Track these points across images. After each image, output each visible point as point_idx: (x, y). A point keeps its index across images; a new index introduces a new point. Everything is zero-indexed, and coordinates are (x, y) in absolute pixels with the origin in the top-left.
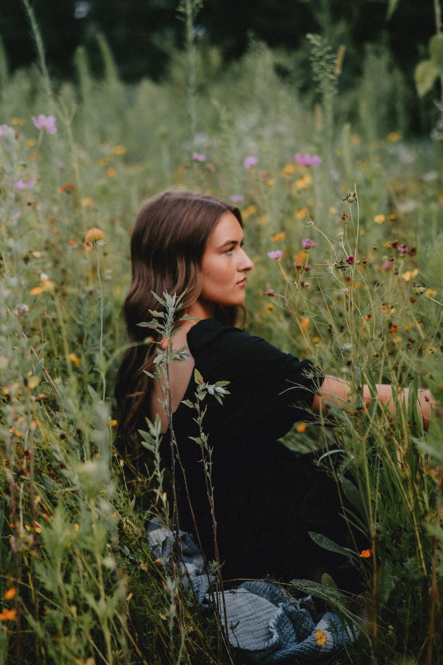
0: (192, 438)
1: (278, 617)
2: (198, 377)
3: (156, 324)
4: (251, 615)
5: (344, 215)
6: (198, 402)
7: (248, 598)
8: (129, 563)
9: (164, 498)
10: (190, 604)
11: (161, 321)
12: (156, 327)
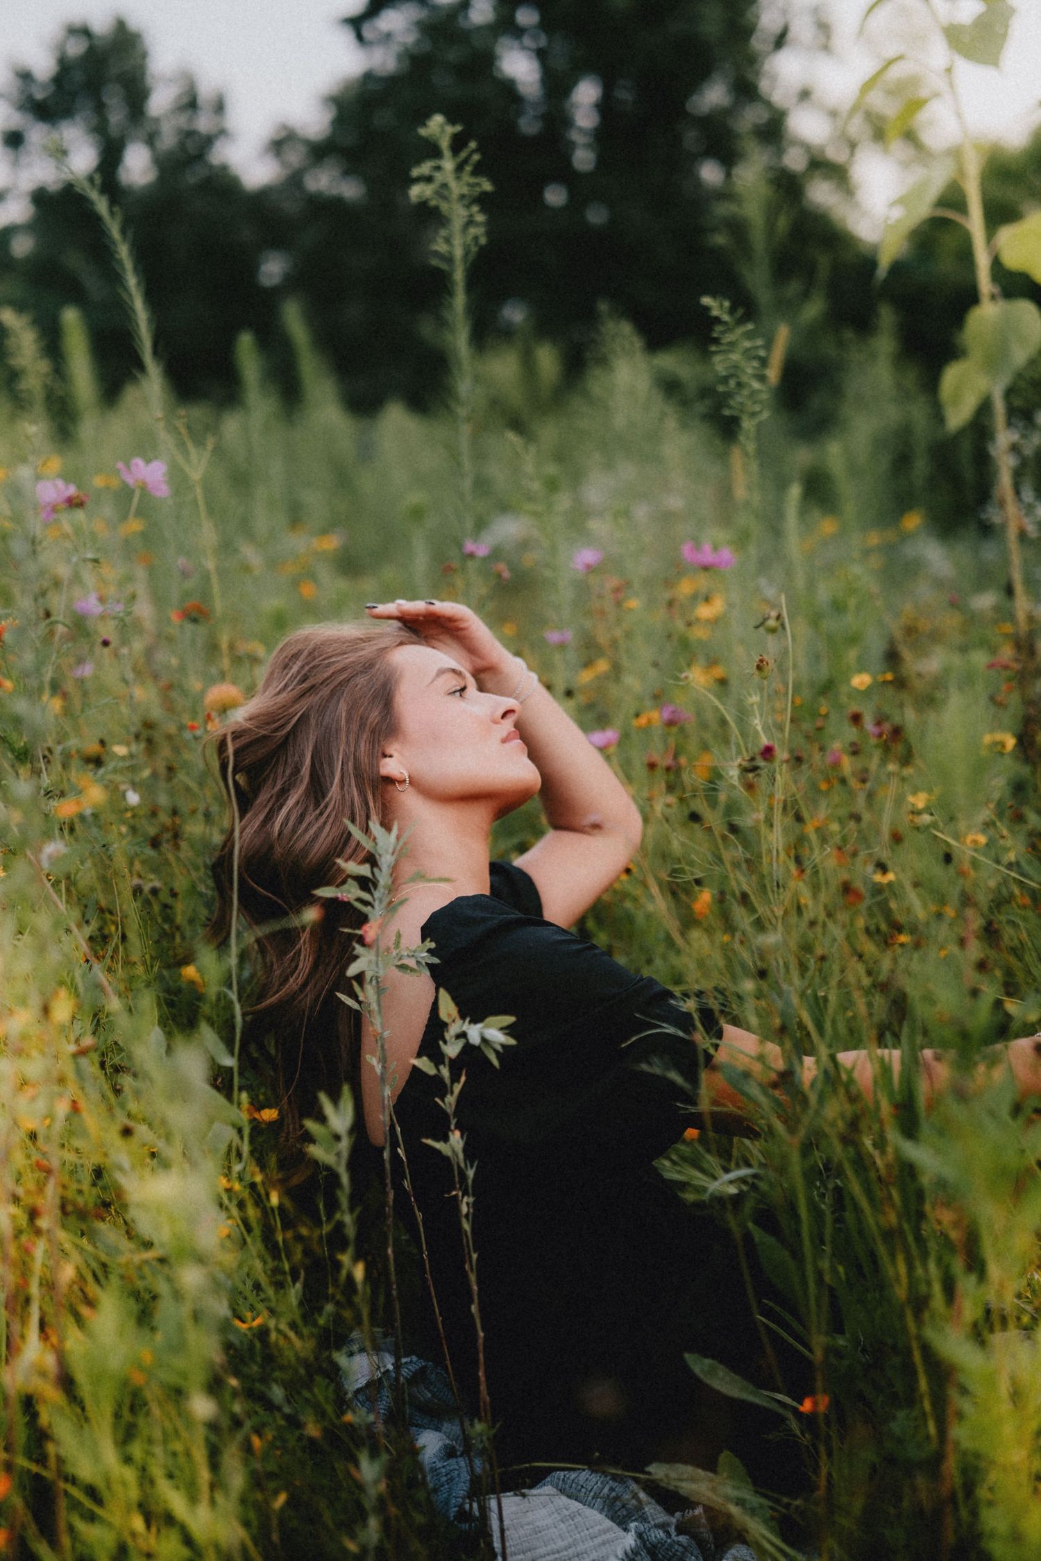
0: (429, 1142)
1: (626, 1554)
2: (448, 1008)
3: (353, 890)
4: (566, 1550)
5: (762, 661)
6: (447, 1061)
7: (558, 1511)
8: (283, 1423)
9: (359, 1272)
10: (419, 1519)
11: (366, 884)
12: (354, 897)
